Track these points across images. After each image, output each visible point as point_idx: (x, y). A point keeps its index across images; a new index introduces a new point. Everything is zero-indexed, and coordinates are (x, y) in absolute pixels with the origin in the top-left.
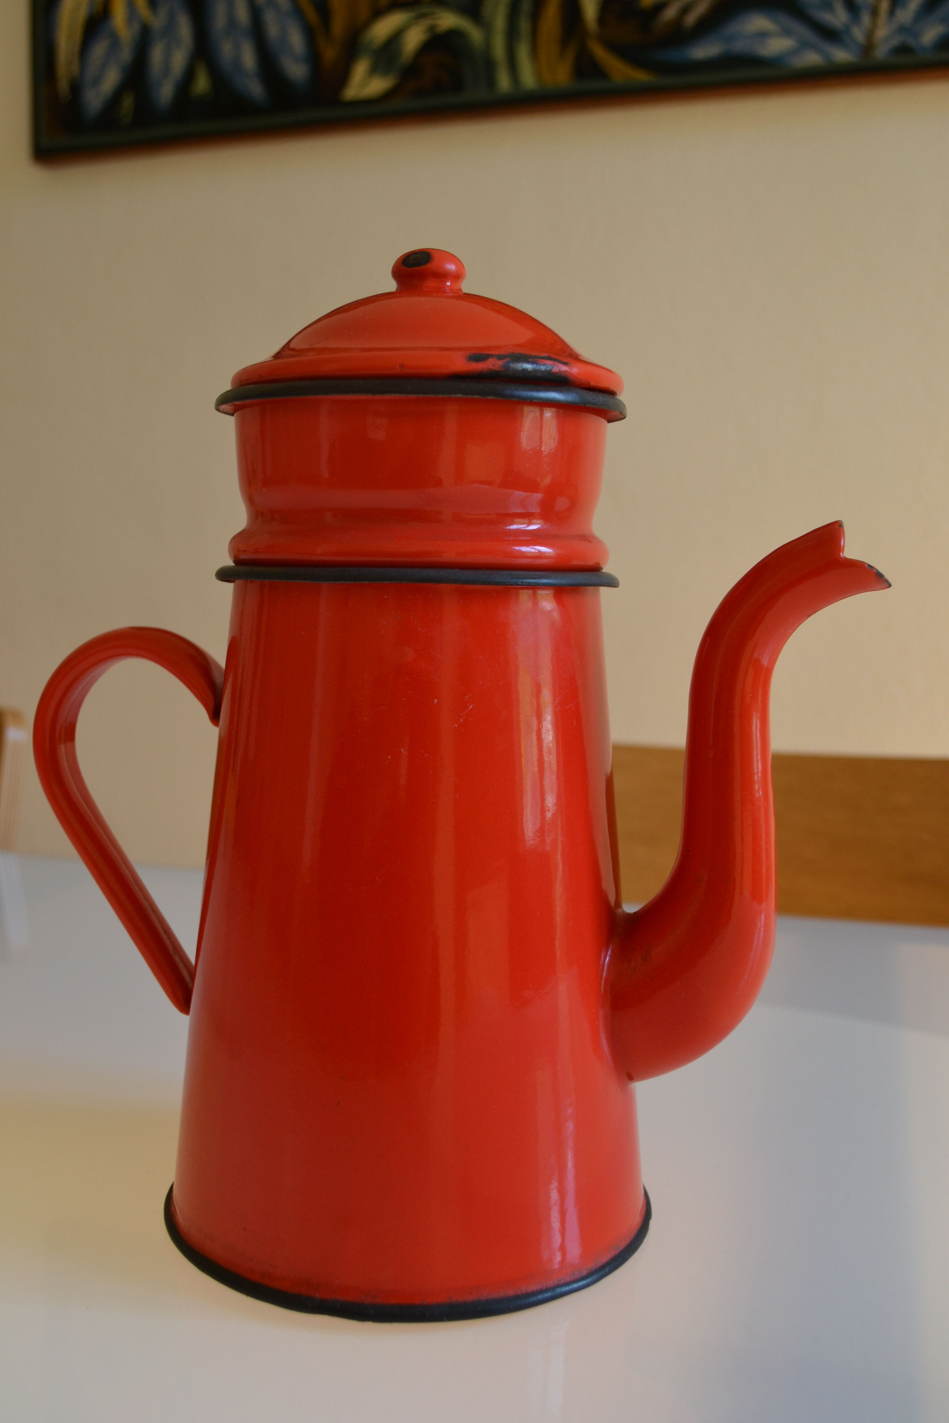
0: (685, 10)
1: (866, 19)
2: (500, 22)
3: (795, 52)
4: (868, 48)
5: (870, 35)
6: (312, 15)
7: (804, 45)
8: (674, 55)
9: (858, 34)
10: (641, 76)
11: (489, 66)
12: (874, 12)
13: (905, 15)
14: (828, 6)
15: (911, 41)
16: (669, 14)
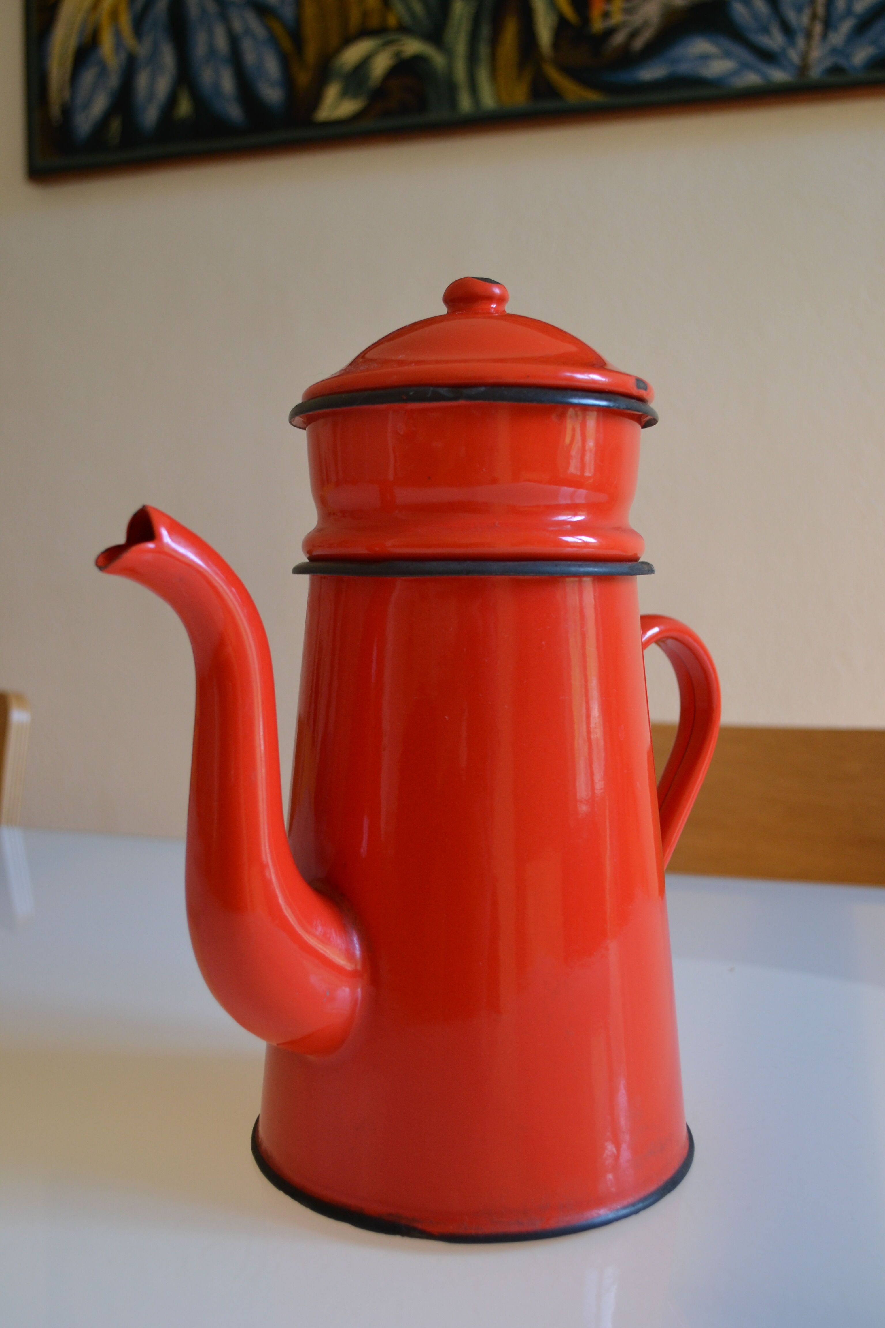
0: (633, 35)
1: (801, 42)
2: (461, 47)
3: (736, 73)
4: (803, 69)
5: (804, 56)
6: (287, 44)
7: (744, 66)
8: (624, 77)
9: (794, 56)
10: (593, 97)
11: (452, 88)
12: (809, 35)
13: (838, 38)
14: (765, 30)
15: (842, 62)
16: (619, 38)
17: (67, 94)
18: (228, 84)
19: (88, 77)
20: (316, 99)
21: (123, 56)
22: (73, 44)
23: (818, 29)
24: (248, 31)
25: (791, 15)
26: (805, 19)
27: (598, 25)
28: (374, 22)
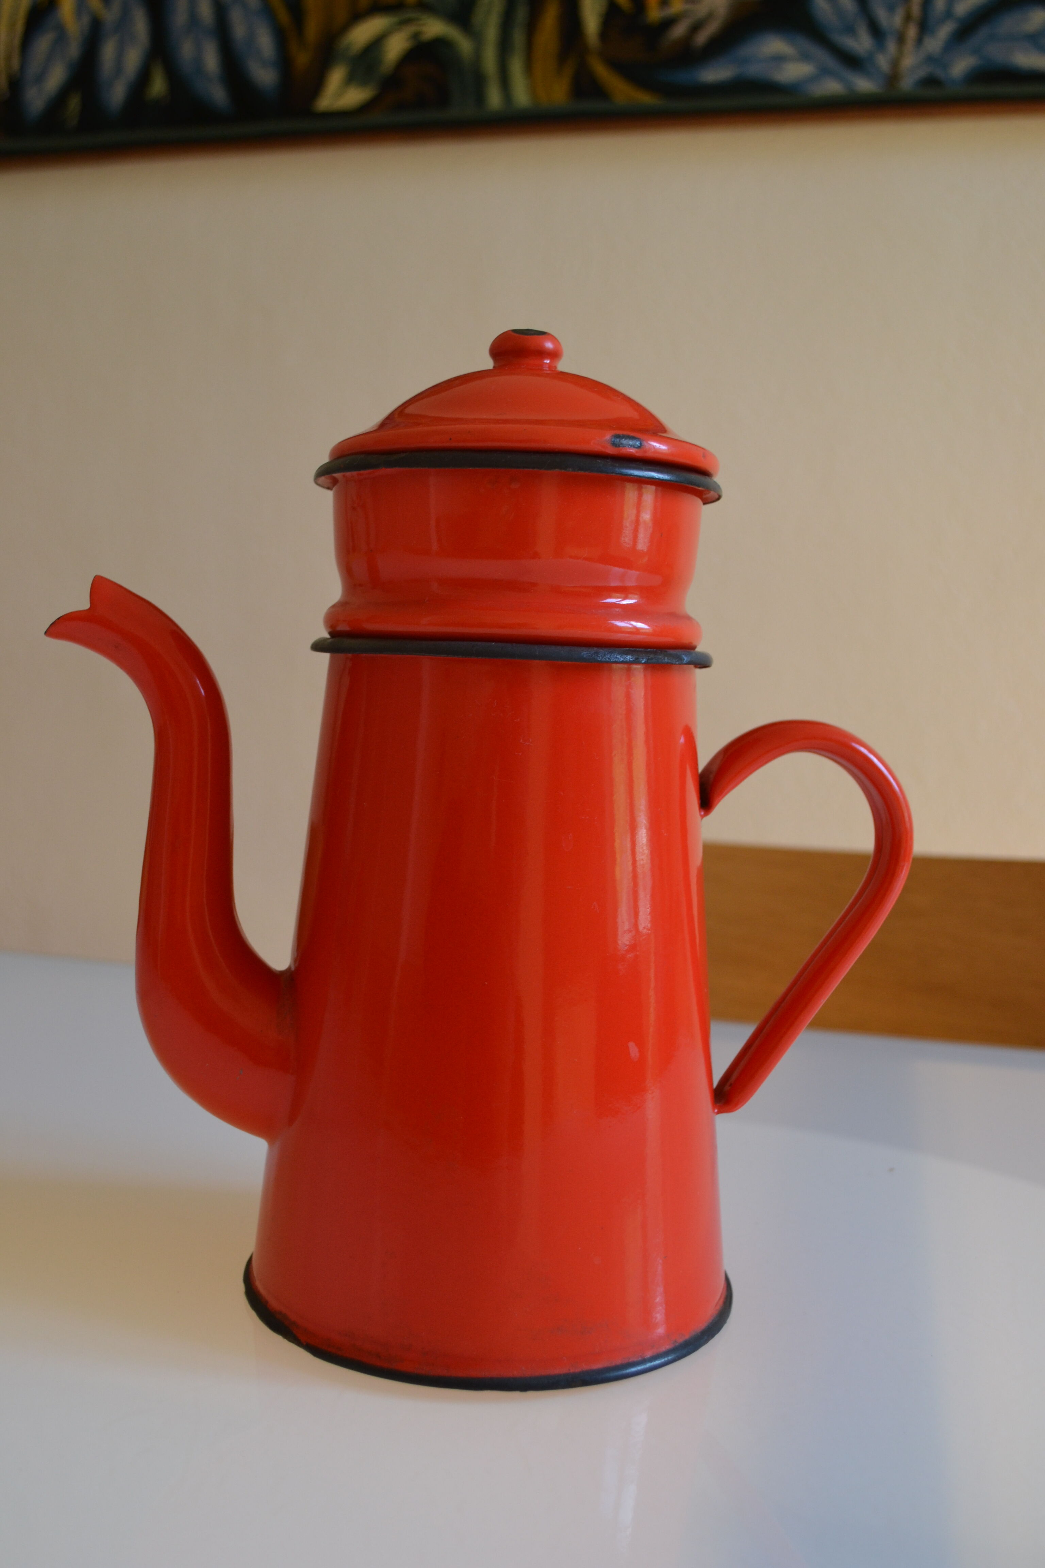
0: (696, 28)
1: (891, 46)
2: (492, 33)
3: (813, 79)
4: (893, 78)
5: (895, 63)
6: (284, 16)
7: (824, 72)
8: (682, 77)
9: (883, 62)
10: (645, 99)
11: (479, 80)
12: (901, 39)
13: (935, 43)
14: (850, 30)
15: (939, 73)
16: (679, 31)
17: (16, 63)
18: (211, 61)
19: (43, 43)
20: (317, 84)
21: (86, 20)
23: (912, 32)
25: (881, 14)
26: (897, 19)
27: (654, 13)
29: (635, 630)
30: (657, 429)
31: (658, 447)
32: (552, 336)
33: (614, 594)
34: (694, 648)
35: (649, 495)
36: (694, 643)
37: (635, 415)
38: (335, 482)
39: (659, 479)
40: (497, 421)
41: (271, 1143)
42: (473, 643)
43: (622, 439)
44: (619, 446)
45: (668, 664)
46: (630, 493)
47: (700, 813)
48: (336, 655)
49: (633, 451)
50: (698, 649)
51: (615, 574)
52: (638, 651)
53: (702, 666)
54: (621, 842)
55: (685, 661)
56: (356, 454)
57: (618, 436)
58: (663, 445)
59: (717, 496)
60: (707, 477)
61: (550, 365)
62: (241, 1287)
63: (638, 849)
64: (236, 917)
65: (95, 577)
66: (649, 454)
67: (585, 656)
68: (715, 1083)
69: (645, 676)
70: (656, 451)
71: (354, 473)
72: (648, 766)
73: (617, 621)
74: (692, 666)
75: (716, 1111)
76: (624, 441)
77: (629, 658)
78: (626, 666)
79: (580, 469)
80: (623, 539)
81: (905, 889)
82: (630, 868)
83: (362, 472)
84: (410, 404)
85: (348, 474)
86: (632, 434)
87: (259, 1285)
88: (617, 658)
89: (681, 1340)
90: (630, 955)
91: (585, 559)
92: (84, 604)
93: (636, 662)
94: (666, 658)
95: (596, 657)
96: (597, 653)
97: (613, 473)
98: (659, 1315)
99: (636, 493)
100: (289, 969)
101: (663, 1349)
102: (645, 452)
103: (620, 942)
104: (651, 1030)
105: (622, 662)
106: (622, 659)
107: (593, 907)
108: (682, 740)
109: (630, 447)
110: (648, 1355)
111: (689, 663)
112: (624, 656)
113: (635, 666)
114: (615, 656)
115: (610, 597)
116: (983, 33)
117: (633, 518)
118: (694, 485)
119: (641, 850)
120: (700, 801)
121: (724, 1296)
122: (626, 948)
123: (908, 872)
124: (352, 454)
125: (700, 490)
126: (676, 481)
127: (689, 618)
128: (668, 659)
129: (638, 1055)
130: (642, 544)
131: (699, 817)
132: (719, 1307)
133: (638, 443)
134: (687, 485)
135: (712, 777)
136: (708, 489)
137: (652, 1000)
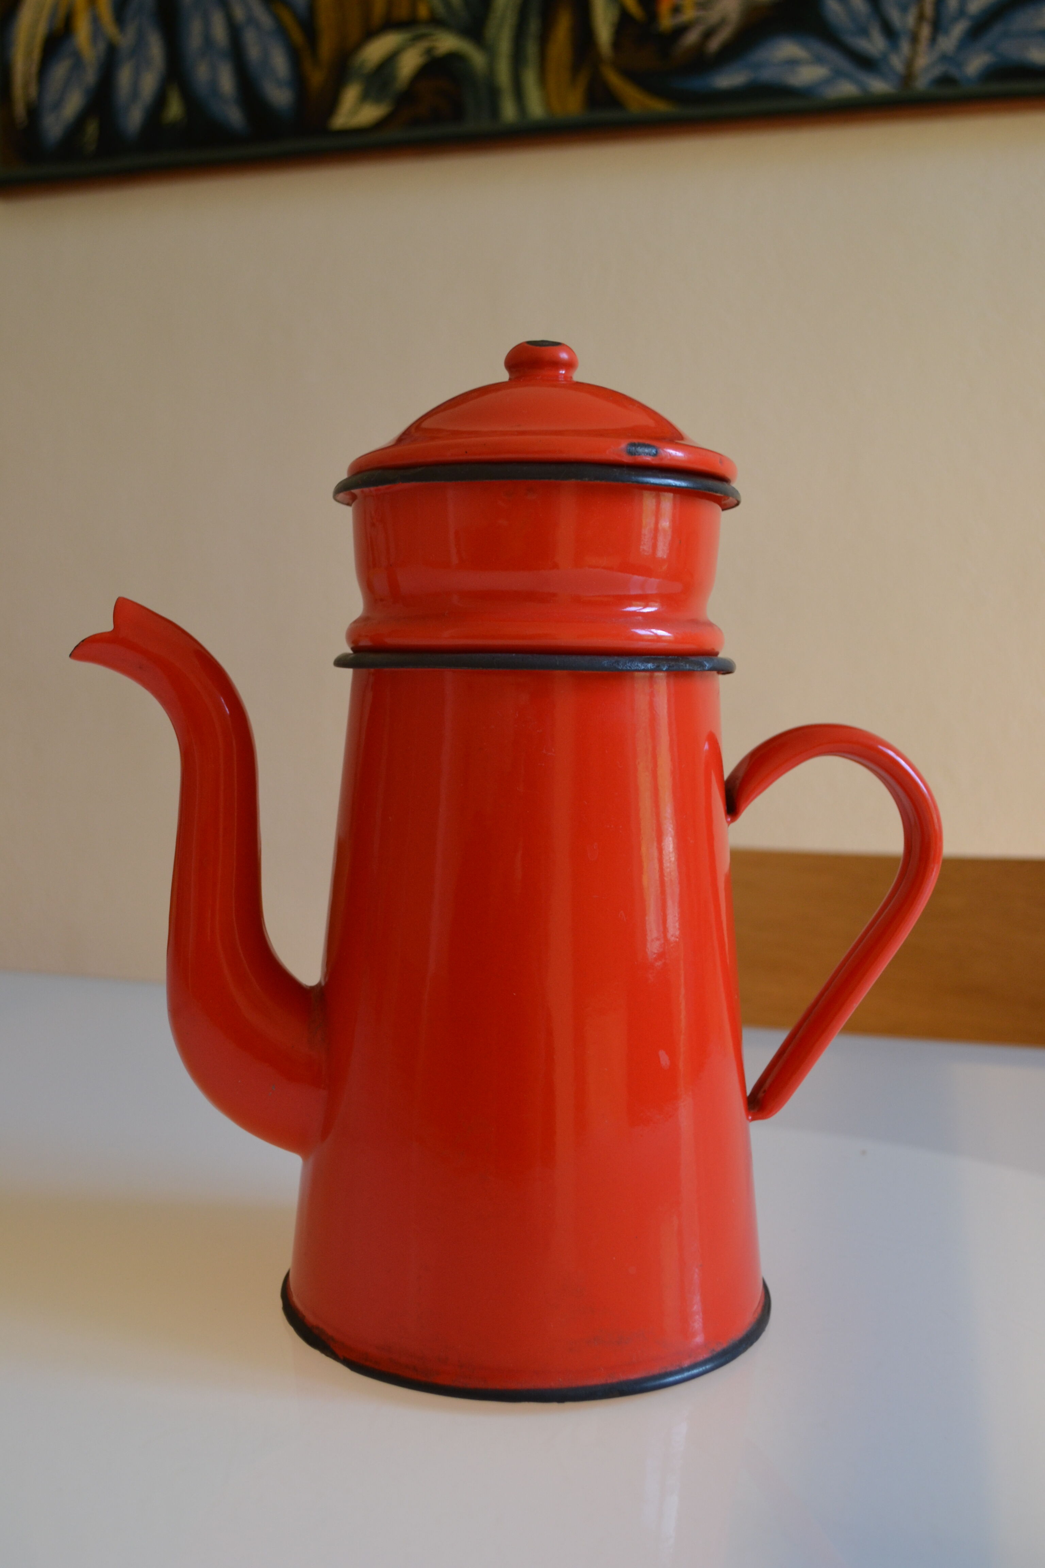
0: (708, 34)
1: (905, 47)
2: (504, 46)
3: (827, 81)
4: (907, 78)
5: (909, 64)
6: (297, 36)
7: (838, 74)
8: (696, 84)
9: (897, 63)
10: (660, 107)
11: (494, 93)
12: (914, 39)
13: (949, 42)
14: (864, 32)
15: (954, 71)
16: (692, 38)
17: (33, 91)
18: (227, 82)
19: (60, 70)
20: (332, 103)
21: (102, 46)
22: (42, 30)
23: (925, 31)
24: (251, 20)
25: (895, 16)
26: (911, 19)
27: (666, 22)
28: (402, 12)
29: (655, 638)
30: (674, 437)
31: (675, 454)
32: (567, 346)
33: (634, 603)
34: (716, 654)
35: (667, 503)
36: (717, 650)
37: (651, 423)
38: (354, 498)
39: (676, 486)
40: (512, 433)
41: (305, 1157)
42: (494, 655)
43: (638, 447)
44: (635, 454)
45: (689, 670)
46: (649, 502)
47: (726, 820)
48: (360, 670)
49: (648, 459)
50: (721, 655)
51: (636, 583)
52: (659, 659)
53: (724, 672)
54: (648, 849)
55: (707, 667)
56: (372, 469)
57: (633, 445)
58: (679, 452)
59: (736, 502)
60: (725, 483)
61: (565, 376)
62: (279, 1303)
63: (666, 858)
64: (265, 933)
65: (118, 599)
66: (666, 462)
67: (606, 665)
68: (749, 1091)
69: (668, 683)
70: (673, 458)
71: (372, 489)
72: (673, 773)
73: (637, 629)
74: (715, 673)
75: (750, 1118)
76: (640, 450)
77: (650, 666)
78: (648, 674)
79: (597, 478)
80: (641, 547)
81: (936, 891)
82: (657, 876)
83: (380, 487)
84: (425, 420)
85: (366, 490)
86: (648, 442)
87: (296, 1300)
88: (637, 666)
89: (719, 1348)
90: (659, 964)
91: (604, 568)
92: (106, 625)
93: (658, 669)
94: (688, 665)
95: (617, 666)
96: (618, 662)
97: (629, 481)
98: (697, 1323)
99: (654, 501)
100: (319, 984)
101: (701, 1358)
102: (662, 459)
103: (649, 952)
104: (682, 1037)
105: (644, 670)
106: (643, 667)
107: (620, 916)
108: (706, 747)
109: (646, 455)
110: (686, 1363)
111: (711, 670)
112: (645, 664)
113: (656, 674)
114: (636, 664)
115: (631, 606)
116: (997, 29)
117: (652, 526)
118: (711, 491)
119: (667, 858)
120: (726, 808)
121: (761, 1304)
122: (654, 956)
123: (938, 874)
124: (368, 470)
125: (718, 496)
126: (694, 488)
127: (710, 624)
128: (689, 665)
129: (668, 1063)
130: (662, 552)
131: (726, 824)
132: (757, 1315)
133: (654, 451)
134: (705, 491)
135: (738, 782)
136: (727, 495)
137: (683, 1006)
